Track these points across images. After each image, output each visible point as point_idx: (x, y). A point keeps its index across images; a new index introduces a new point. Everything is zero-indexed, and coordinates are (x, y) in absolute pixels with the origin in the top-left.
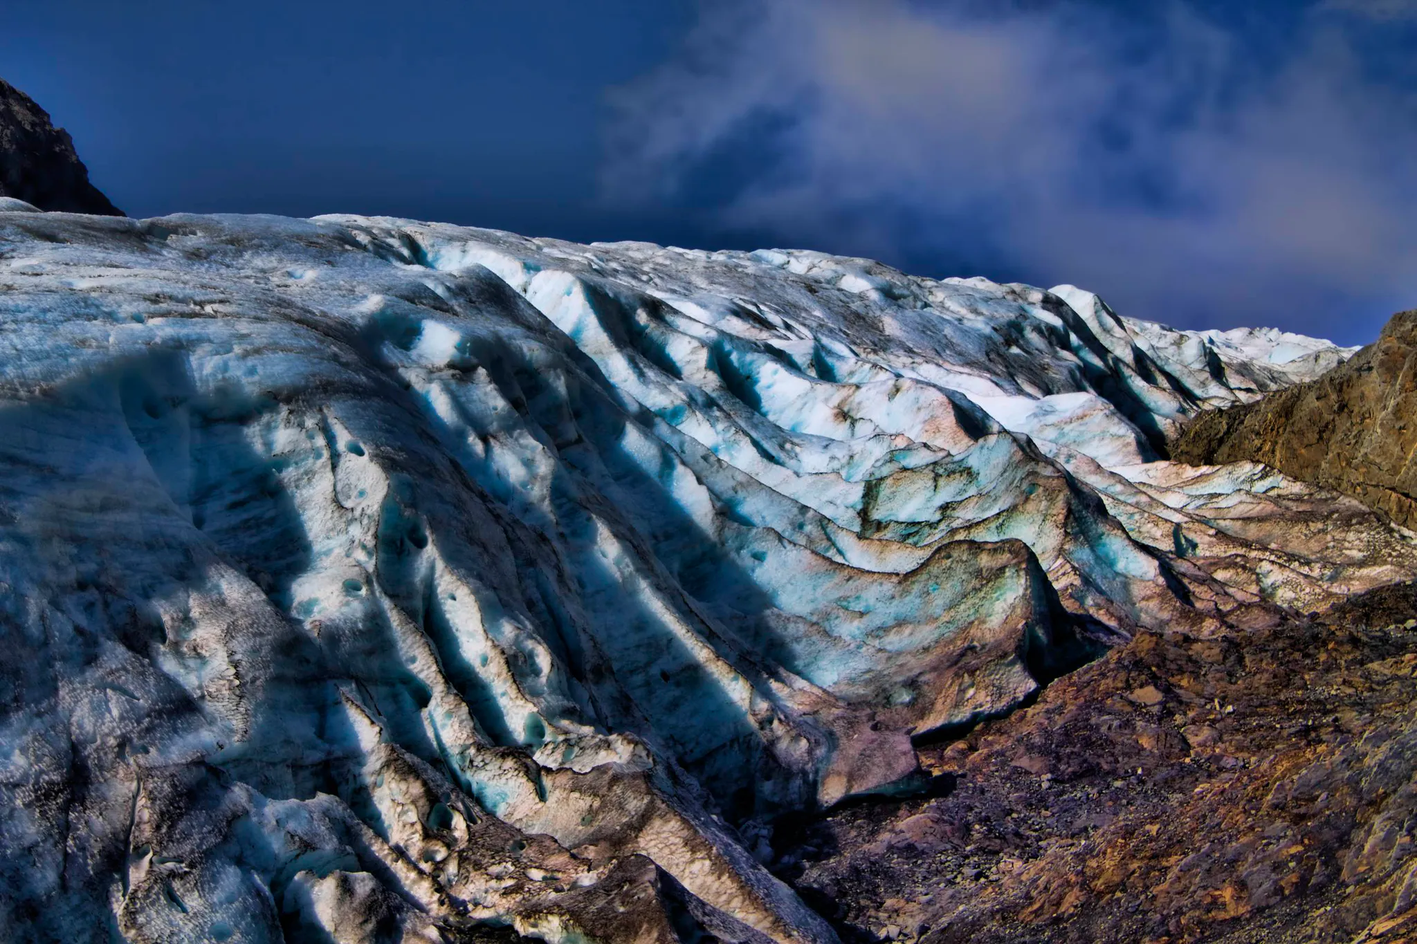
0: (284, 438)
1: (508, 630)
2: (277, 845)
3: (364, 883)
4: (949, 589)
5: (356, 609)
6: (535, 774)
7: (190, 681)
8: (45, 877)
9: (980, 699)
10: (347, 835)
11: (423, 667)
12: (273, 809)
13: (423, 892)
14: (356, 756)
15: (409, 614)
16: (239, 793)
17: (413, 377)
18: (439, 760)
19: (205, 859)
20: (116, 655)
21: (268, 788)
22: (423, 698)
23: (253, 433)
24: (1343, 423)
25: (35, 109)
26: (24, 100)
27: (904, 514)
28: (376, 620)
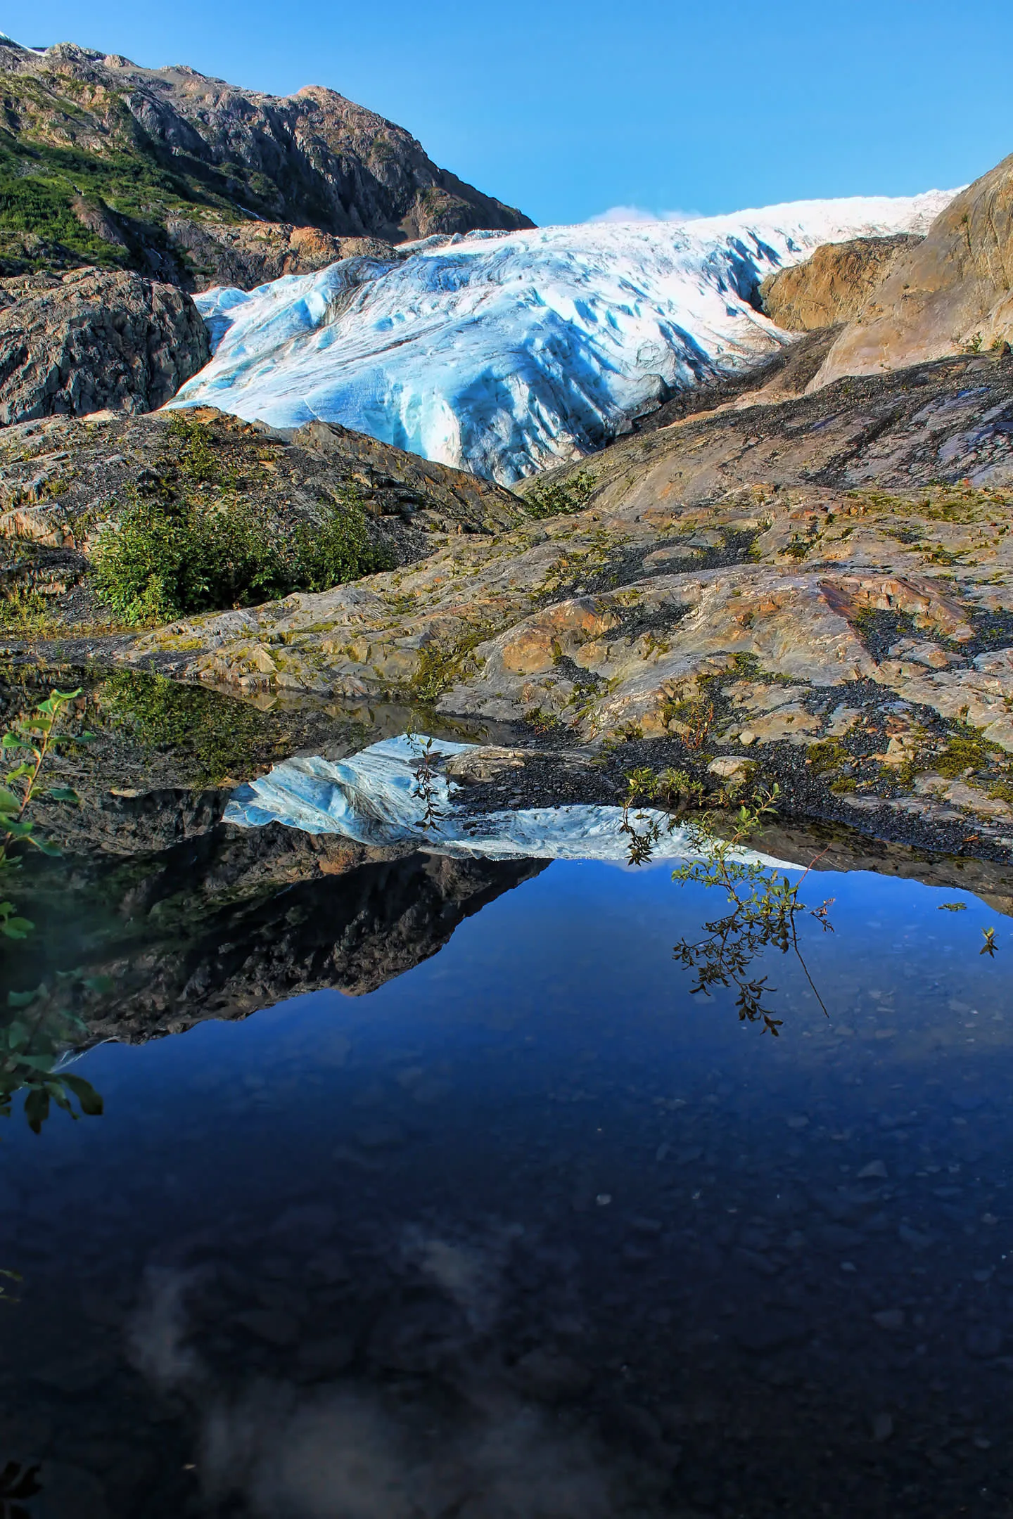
0: (510, 382)
1: (552, 415)
2: (516, 462)
3: (529, 466)
4: (646, 385)
5: (526, 415)
6: (557, 443)
7: (500, 435)
8: (484, 472)
9: (651, 409)
10: (526, 458)
11: (538, 425)
12: (515, 455)
13: (539, 466)
14: (526, 443)
15: (534, 414)
16: (509, 453)
17: (534, 354)
18: (540, 442)
19: (505, 466)
20: (488, 432)
21: (514, 452)
22: (538, 430)
23: (504, 382)
24: (803, 280)
25: (407, 133)
26: (401, 129)
27: (646, 358)
28: (529, 417)
